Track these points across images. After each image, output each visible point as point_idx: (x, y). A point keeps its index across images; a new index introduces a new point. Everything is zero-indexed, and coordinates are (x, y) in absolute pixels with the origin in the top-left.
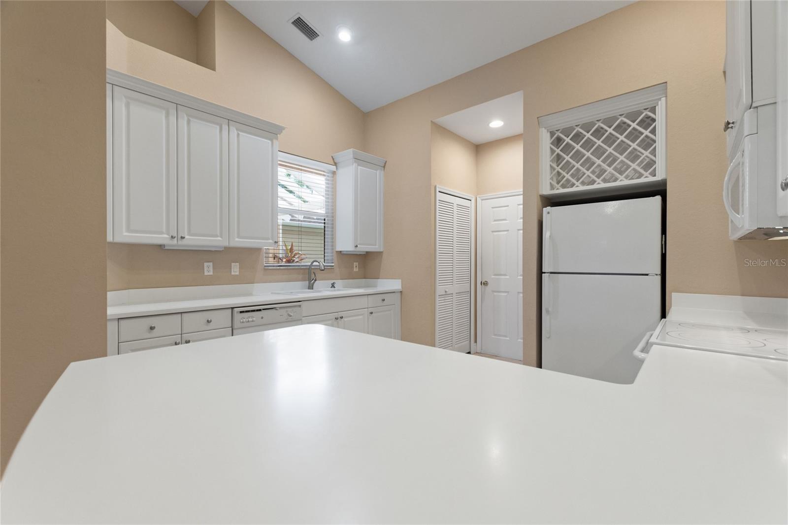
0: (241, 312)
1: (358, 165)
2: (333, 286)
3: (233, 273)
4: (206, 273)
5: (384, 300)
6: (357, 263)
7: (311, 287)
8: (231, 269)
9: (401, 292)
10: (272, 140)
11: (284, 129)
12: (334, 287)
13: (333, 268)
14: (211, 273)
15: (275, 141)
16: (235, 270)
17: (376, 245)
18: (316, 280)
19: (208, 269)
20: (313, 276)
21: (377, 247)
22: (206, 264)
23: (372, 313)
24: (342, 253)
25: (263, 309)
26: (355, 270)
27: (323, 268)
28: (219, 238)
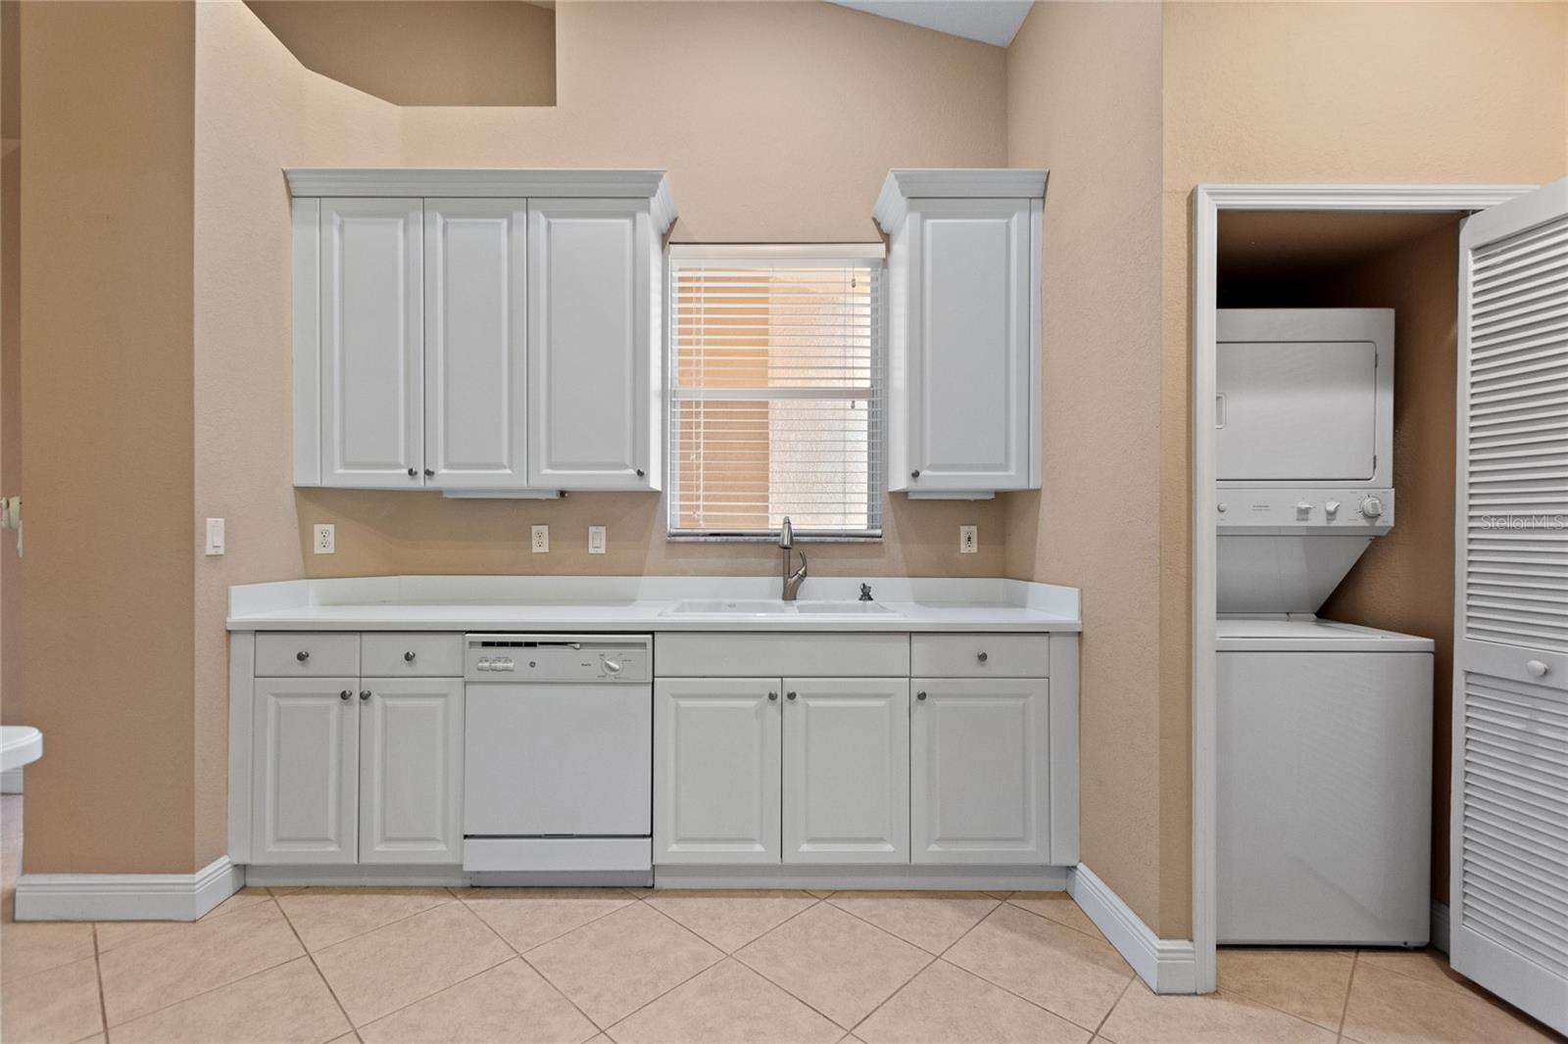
0: (486, 644)
1: (925, 216)
2: (866, 595)
3: (591, 551)
4: (536, 549)
5: (983, 657)
6: (974, 529)
7: (790, 594)
8: (588, 540)
9: (1080, 633)
10: (632, 216)
11: (661, 177)
12: (871, 599)
13: (881, 543)
14: (545, 549)
15: (640, 216)
16: (598, 542)
17: (1006, 467)
18: (805, 574)
19: (541, 541)
20: (795, 562)
21: (1012, 472)
22: (535, 529)
23: (922, 696)
24: (912, 497)
25: (541, 643)
26: (964, 549)
27: (786, 542)
28: (508, 471)
